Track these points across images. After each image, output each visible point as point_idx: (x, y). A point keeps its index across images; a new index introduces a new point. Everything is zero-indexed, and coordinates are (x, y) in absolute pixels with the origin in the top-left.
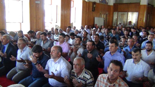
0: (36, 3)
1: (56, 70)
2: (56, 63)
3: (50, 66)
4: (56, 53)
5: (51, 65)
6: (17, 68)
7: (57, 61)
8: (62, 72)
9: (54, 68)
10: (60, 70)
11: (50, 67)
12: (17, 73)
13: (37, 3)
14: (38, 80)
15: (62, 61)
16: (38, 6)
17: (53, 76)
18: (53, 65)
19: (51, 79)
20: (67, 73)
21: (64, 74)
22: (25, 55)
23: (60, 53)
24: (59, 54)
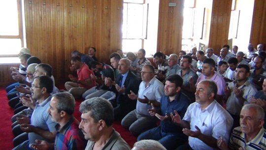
0: (170, 5)
1: (204, 124)
2: (204, 112)
3: (192, 115)
4: (205, 94)
5: (195, 114)
6: (137, 112)
7: (206, 109)
8: (214, 129)
9: (200, 120)
10: (211, 124)
11: (193, 118)
12: (137, 119)
13: (170, 7)
14: (170, 136)
15: (215, 109)
16: (173, 12)
17: (198, 134)
18: (199, 114)
19: (193, 138)
20: (225, 131)
21: (218, 133)
22: (151, 92)
23: (213, 94)
24: (211, 96)
